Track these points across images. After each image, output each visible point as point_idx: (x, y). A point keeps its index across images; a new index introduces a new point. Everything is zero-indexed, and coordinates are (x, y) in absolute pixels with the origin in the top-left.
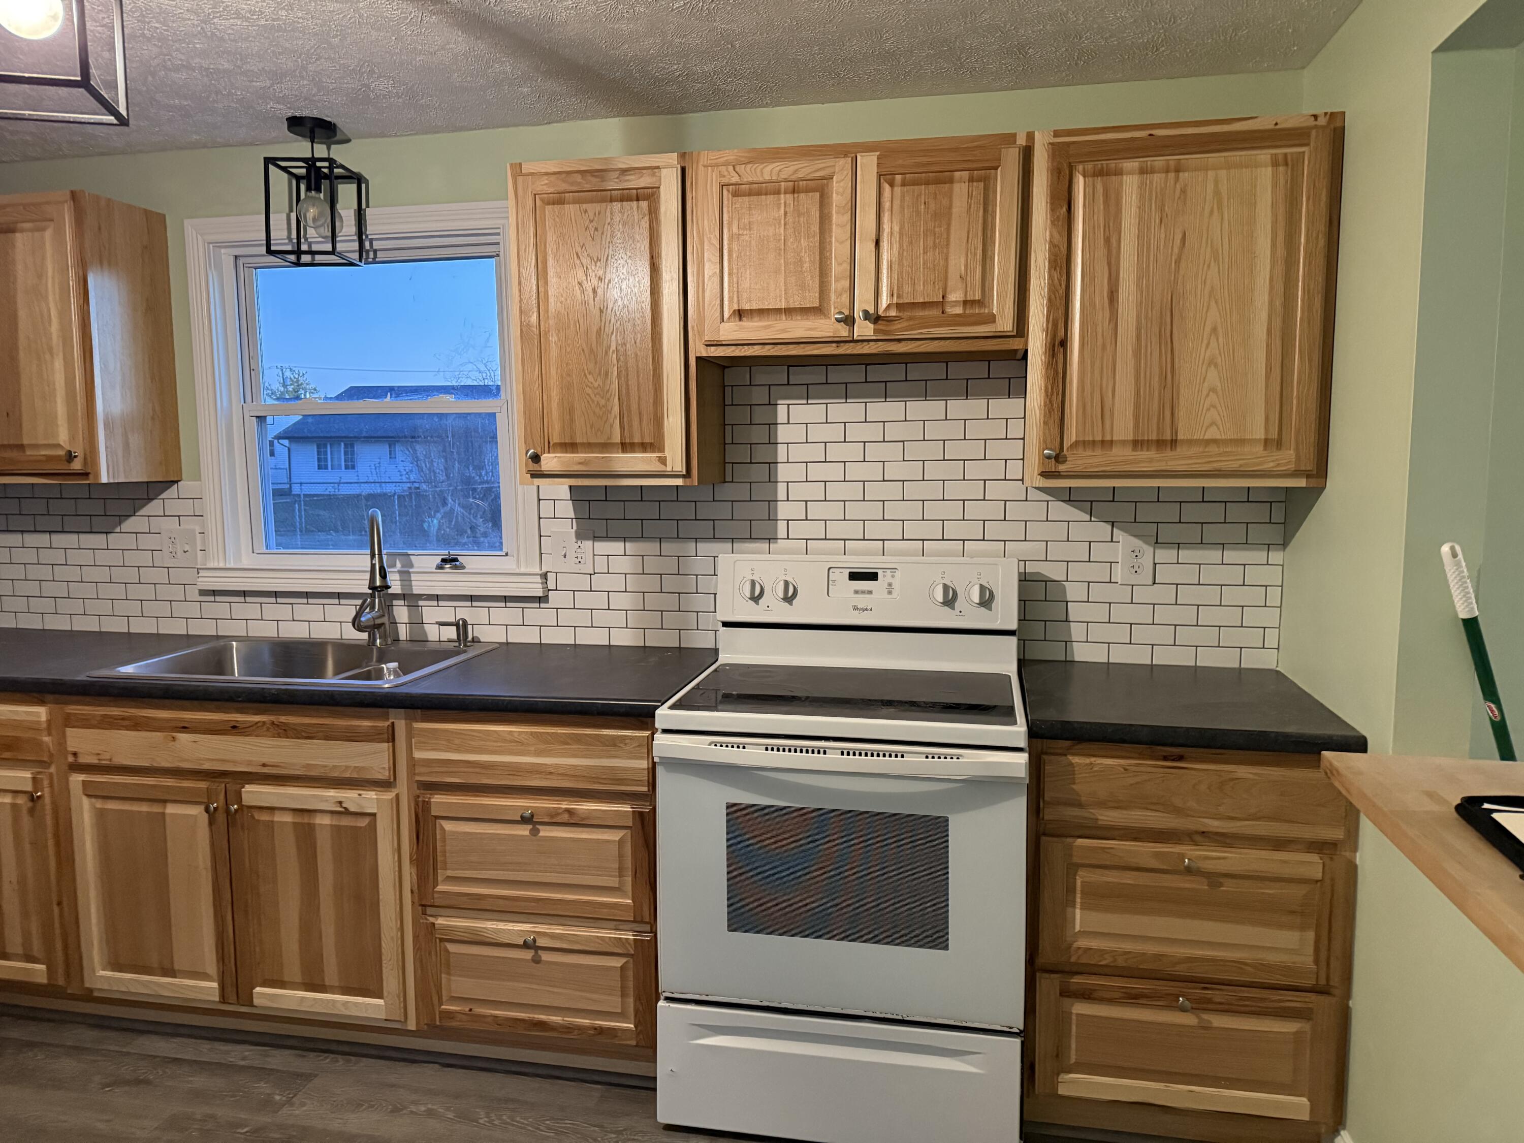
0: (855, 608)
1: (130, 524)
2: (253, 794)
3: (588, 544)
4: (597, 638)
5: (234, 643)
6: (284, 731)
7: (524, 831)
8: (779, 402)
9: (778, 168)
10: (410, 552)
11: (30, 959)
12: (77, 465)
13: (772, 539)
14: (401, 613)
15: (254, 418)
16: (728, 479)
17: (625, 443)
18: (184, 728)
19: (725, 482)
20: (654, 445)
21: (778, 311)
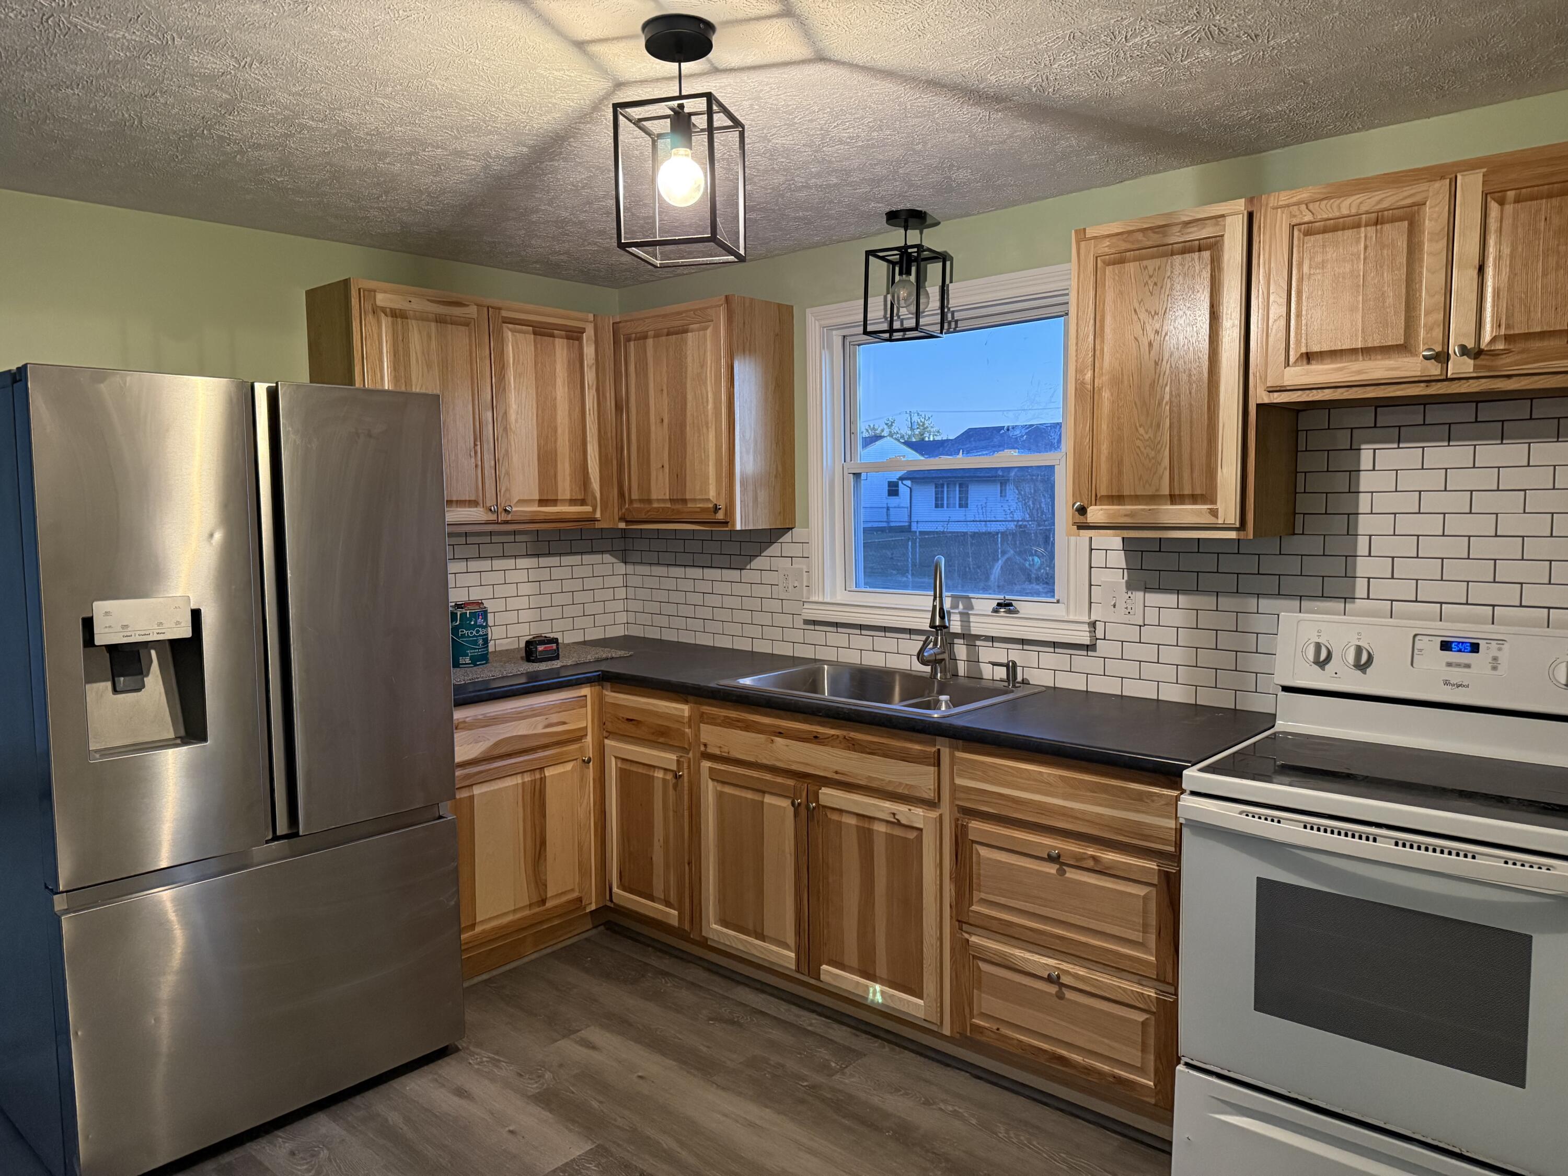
0: (1446, 683)
1: (757, 563)
2: (829, 796)
3: (1140, 594)
4: (1146, 691)
5: (826, 666)
6: (853, 746)
7: (1052, 869)
8: (1363, 447)
9: (1359, 201)
10: (971, 595)
11: (668, 904)
12: (720, 516)
13: (1348, 598)
14: (961, 650)
15: (851, 475)
16: (1298, 530)
17: (1174, 495)
18: (780, 733)
19: (1294, 534)
20: (1207, 496)
21: (1353, 351)
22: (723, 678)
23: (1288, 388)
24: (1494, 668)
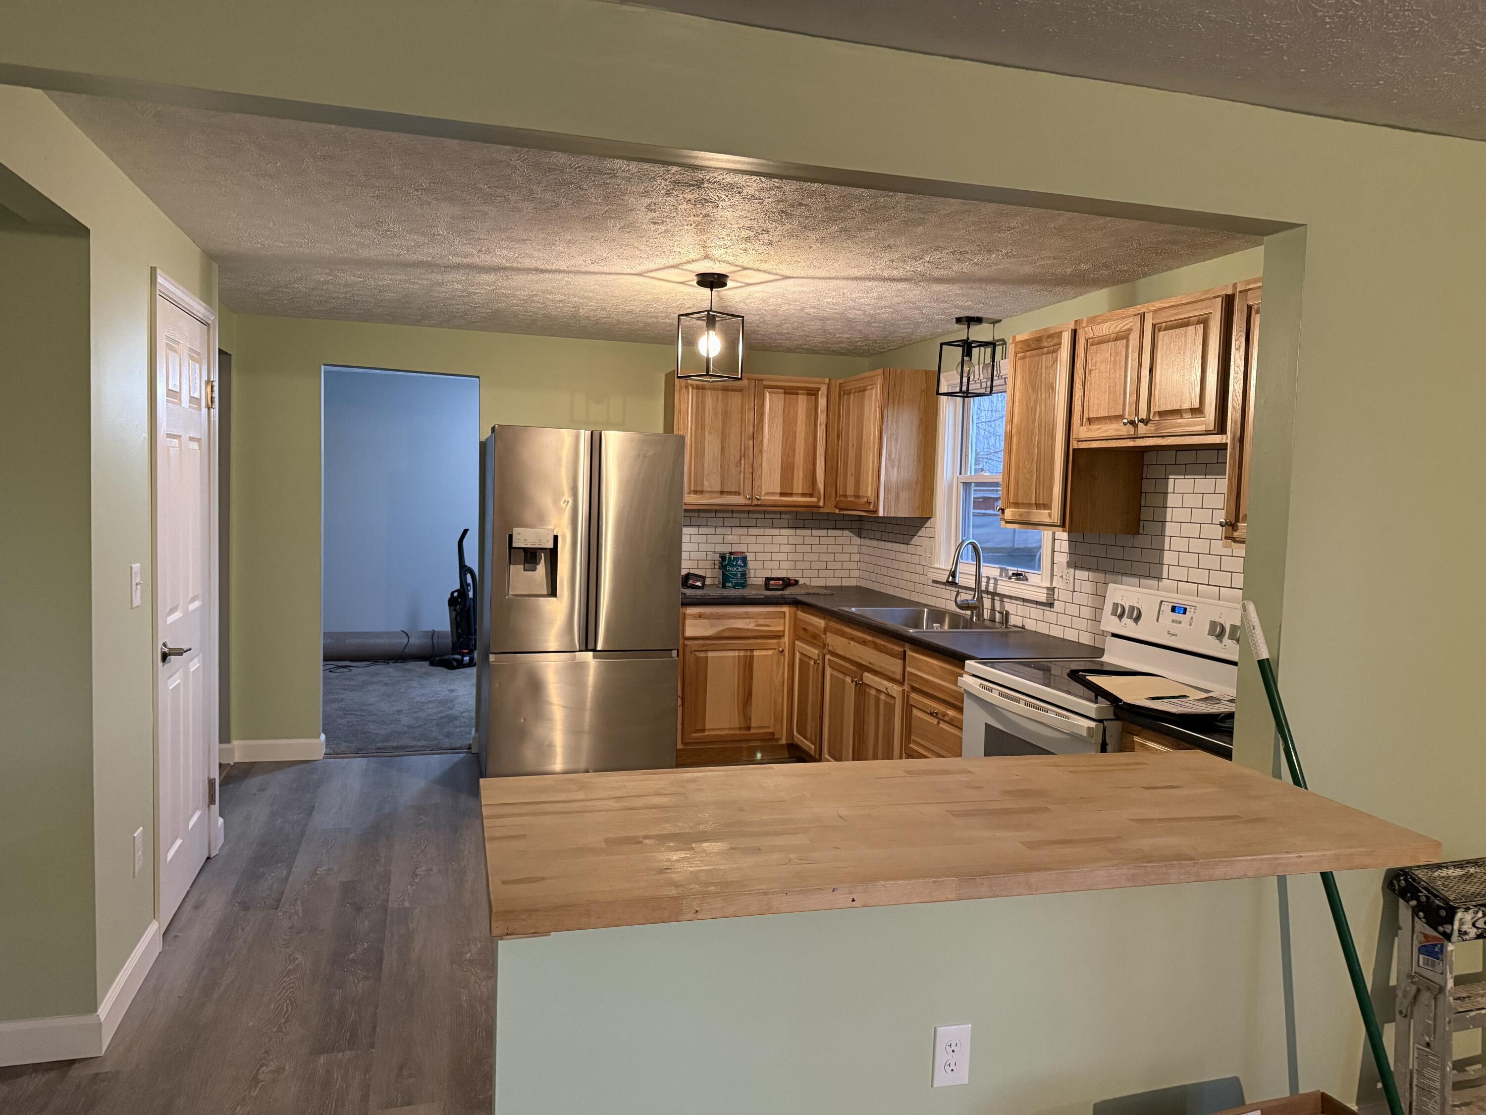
0: (1169, 633)
1: (915, 540)
2: (868, 677)
3: (1072, 570)
4: (1071, 635)
5: (926, 610)
6: (877, 647)
7: (934, 721)
8: (1170, 477)
9: (1115, 325)
10: (1008, 568)
12: (871, 507)
13: (1159, 578)
14: (987, 603)
15: (962, 484)
16: (1141, 532)
17: (1039, 504)
18: (853, 638)
19: (1139, 534)
21: (1104, 418)
22: (844, 606)
23: (1082, 439)
24: (1190, 625)
